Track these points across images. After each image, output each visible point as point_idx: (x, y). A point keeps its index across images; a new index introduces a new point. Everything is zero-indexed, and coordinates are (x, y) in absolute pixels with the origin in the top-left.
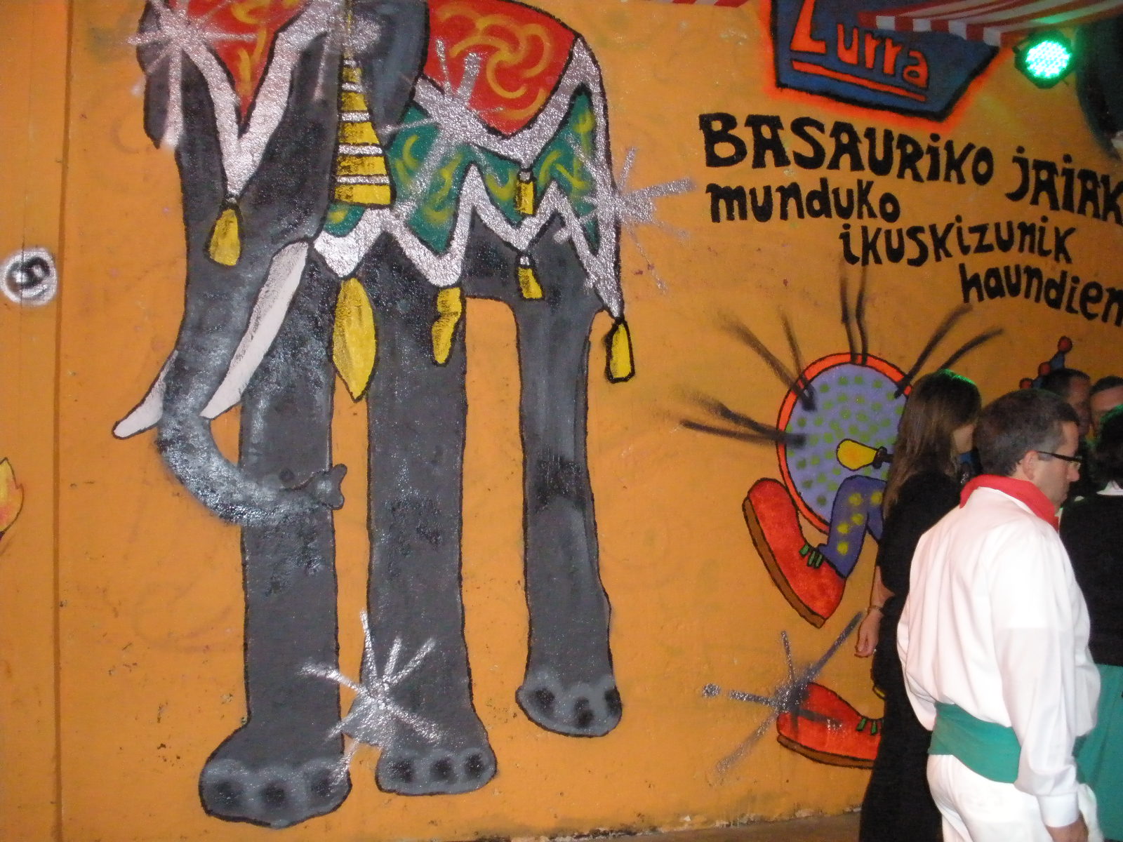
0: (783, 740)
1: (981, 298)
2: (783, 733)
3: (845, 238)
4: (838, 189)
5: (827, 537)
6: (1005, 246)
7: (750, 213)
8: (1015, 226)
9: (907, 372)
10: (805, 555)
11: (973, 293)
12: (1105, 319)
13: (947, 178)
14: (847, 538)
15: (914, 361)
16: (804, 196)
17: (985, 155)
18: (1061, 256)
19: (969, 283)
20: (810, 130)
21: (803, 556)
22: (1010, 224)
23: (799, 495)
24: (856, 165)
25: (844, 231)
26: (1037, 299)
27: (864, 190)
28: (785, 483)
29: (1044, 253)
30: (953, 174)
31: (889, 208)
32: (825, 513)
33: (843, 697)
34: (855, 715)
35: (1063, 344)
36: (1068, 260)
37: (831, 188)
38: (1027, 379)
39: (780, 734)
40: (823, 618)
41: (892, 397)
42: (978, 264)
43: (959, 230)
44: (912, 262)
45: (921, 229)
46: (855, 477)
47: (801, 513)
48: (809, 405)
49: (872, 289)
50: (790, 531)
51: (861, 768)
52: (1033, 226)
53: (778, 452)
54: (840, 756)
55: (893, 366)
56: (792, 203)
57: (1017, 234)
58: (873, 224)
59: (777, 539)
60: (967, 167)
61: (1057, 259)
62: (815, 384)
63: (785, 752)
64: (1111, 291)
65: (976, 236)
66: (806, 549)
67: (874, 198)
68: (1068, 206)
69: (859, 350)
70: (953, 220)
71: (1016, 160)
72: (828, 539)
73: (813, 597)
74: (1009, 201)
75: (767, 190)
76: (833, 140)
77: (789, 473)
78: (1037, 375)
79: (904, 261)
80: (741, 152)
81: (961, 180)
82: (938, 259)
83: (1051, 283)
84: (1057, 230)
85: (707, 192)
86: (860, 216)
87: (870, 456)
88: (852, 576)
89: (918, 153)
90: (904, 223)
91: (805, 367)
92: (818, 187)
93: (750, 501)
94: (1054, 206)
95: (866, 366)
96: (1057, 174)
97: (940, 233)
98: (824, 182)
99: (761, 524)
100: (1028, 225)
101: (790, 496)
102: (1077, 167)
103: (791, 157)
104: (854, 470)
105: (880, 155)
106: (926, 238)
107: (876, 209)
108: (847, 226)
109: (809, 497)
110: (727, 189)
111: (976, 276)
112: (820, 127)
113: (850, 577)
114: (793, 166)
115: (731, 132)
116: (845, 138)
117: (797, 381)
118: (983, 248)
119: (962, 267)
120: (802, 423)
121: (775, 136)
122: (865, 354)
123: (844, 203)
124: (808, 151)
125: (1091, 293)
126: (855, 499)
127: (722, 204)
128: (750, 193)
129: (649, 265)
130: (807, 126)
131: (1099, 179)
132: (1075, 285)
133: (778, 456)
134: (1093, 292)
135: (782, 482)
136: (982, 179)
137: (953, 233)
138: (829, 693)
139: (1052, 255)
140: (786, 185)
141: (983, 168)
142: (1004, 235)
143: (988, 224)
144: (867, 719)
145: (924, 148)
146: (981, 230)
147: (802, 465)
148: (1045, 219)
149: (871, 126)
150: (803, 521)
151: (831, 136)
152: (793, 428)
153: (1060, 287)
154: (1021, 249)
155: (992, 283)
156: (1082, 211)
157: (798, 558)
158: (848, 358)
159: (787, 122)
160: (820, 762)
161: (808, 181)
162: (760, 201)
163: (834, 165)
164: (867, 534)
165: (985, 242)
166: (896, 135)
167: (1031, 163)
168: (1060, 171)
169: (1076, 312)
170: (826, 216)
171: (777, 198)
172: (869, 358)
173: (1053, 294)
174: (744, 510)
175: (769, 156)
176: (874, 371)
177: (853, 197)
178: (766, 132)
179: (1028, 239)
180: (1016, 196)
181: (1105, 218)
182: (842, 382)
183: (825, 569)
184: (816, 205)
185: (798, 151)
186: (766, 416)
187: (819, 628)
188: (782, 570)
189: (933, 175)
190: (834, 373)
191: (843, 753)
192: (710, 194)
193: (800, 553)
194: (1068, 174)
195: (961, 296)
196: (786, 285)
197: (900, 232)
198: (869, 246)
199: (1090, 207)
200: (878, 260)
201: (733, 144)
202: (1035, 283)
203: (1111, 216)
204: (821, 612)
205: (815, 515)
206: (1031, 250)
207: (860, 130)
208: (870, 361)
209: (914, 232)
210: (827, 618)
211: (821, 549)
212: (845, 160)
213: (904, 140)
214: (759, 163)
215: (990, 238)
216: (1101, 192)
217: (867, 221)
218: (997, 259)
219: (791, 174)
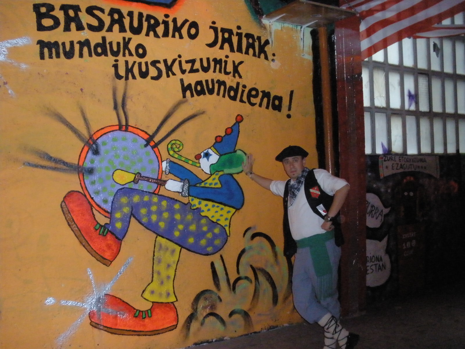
0: (94, 324)
1: (192, 96)
2: (93, 320)
3: (116, 66)
4: (112, 42)
5: (109, 219)
6: (206, 70)
7: (62, 55)
8: (211, 60)
9: (151, 134)
10: (98, 229)
11: (188, 93)
12: (260, 105)
13: (174, 36)
14: (121, 220)
15: (155, 129)
16: (92, 45)
17: (194, 25)
18: (236, 75)
19: (185, 88)
20: (97, 12)
21: (96, 230)
22: (208, 59)
23: (92, 198)
24: (122, 29)
25: (115, 63)
26: (224, 96)
27: (127, 43)
28: (84, 193)
29: (227, 73)
30: (177, 34)
31: (141, 51)
32: (108, 207)
33: (125, 301)
34: (133, 309)
35: (239, 118)
36: (240, 77)
37: (108, 42)
38: (219, 136)
39: (91, 321)
40: (110, 261)
41: (143, 146)
42: (191, 79)
43: (180, 62)
44: (153, 78)
45: (159, 62)
46: (124, 188)
47: (94, 208)
48: (96, 152)
49: (131, 92)
50: (87, 217)
51: (139, 335)
52: (221, 60)
53: (79, 177)
54: (127, 330)
55: (143, 131)
56: (85, 49)
57: (212, 64)
58: (131, 60)
59: (81, 221)
60: (184, 31)
61: (234, 76)
62: (99, 141)
63: (96, 330)
64: (263, 92)
65: (190, 65)
66: (98, 226)
67: (132, 46)
68: (240, 50)
69: (124, 123)
70: (177, 57)
71: (211, 27)
72: (110, 220)
73: (104, 251)
74: (208, 48)
75: (72, 43)
76: (109, 17)
77: (86, 187)
78: (225, 134)
79: (149, 77)
80: (57, 23)
81: (181, 37)
82: (168, 76)
83: (231, 88)
84: (234, 62)
85: (37, 44)
86: (124, 55)
87: (132, 177)
88: (125, 239)
89: (157, 23)
90: (149, 58)
91: (93, 133)
92: (101, 41)
93: (65, 203)
94: (232, 50)
95: (128, 131)
96: (234, 35)
97: (169, 63)
98: (104, 39)
99: (72, 214)
100: (218, 59)
101: (88, 199)
102: (244, 31)
103: (85, 26)
104: (123, 185)
105: (136, 24)
106: (162, 66)
107: (133, 52)
108: (116, 61)
109: (98, 199)
110: (49, 43)
111: (190, 85)
112: (102, 11)
113: (123, 240)
114: (86, 30)
115: (51, 13)
116: (116, 16)
117: (89, 140)
118: (192, 71)
119: (182, 80)
120: (92, 162)
121: (76, 15)
122: (127, 125)
123: (115, 49)
124: (95, 23)
125: (253, 93)
126: (124, 200)
127: (46, 50)
128: (62, 45)
129: (4, 82)
130: (95, 10)
131: (256, 38)
132: (244, 89)
133: (80, 179)
134: (254, 93)
135: (83, 192)
136: (192, 37)
137: (177, 63)
138: (117, 299)
139: (232, 74)
140: (82, 40)
141: (193, 31)
142: (205, 64)
143: (196, 59)
144: (140, 311)
145: (161, 21)
146: (193, 62)
147: (93, 183)
148: (227, 57)
149: (131, 10)
150: (95, 212)
151: (109, 15)
152: (87, 164)
153: (236, 91)
154: (214, 71)
155: (199, 88)
156: (247, 53)
157: (93, 231)
158: (117, 128)
159: (83, 8)
160: (116, 334)
161: (95, 38)
162: (68, 48)
163: (110, 29)
164: (132, 218)
165: (195, 68)
166: (145, 15)
167: (219, 30)
168: (235, 33)
169: (245, 102)
170: (105, 56)
171: (77, 47)
172: (129, 127)
173: (232, 93)
174: (62, 207)
175: (73, 26)
176: (132, 134)
177: (120, 45)
178: (71, 13)
179: (218, 66)
180: (211, 45)
181: (259, 57)
182: (114, 140)
183: (109, 236)
184: (99, 50)
185: (89, 23)
186: (72, 158)
187: (108, 266)
188: (85, 237)
189: (166, 34)
190: (110, 135)
191: (128, 329)
192: (39, 45)
193: (95, 228)
194: (239, 35)
195: (181, 95)
196: (82, 91)
197: (146, 63)
198: (129, 71)
199: (251, 51)
200: (134, 77)
201: (53, 19)
202: (222, 88)
203: (262, 56)
204: (109, 258)
205: (102, 209)
206: (220, 71)
207: (125, 12)
208: (130, 129)
209: (154, 63)
210: (113, 261)
211: (107, 226)
212: (116, 27)
213: (149, 17)
214: (67, 29)
215: (197, 65)
216: (257, 44)
217: (128, 58)
218: (201, 76)
219: (86, 34)
